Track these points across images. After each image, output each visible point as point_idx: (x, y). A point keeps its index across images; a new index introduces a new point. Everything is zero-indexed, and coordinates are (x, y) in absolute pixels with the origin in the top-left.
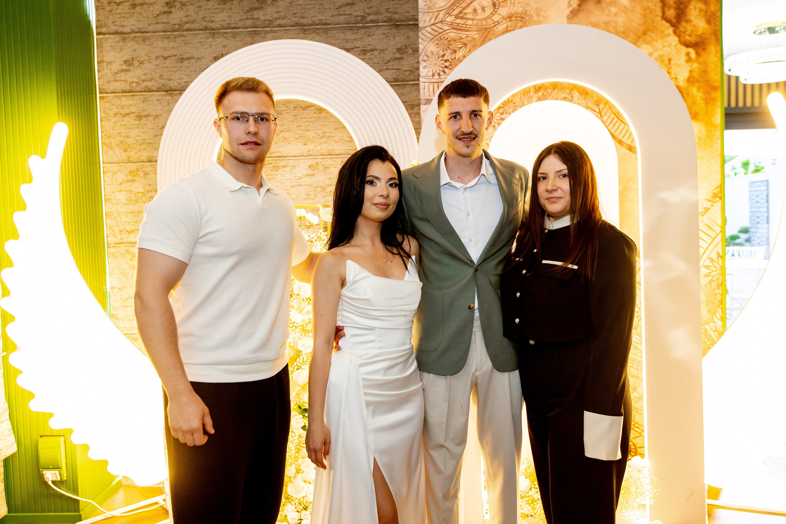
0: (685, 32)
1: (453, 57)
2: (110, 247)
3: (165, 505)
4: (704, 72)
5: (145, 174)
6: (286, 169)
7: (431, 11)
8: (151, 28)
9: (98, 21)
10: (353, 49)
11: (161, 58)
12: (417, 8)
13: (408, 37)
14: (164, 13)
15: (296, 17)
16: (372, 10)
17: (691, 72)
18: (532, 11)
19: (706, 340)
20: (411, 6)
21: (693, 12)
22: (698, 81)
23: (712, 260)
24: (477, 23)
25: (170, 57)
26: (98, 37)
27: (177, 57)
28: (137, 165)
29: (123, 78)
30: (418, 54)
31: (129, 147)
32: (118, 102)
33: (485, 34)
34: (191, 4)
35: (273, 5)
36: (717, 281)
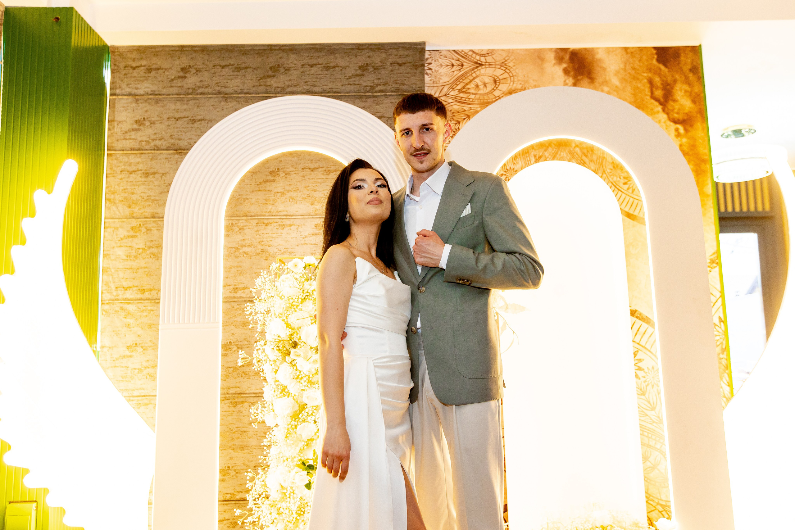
0: (673, 110)
1: (457, 128)
2: (104, 304)
4: (693, 146)
5: (148, 230)
6: (292, 227)
7: (436, 85)
8: (164, 91)
9: (112, 83)
11: (173, 119)
12: (423, 80)
14: (179, 77)
16: (381, 81)
17: (681, 146)
20: (418, 78)
21: (679, 92)
24: (480, 97)
25: (182, 118)
26: (111, 97)
27: (189, 118)
28: (140, 221)
29: (133, 137)
31: (133, 203)
32: (126, 159)
34: (206, 71)
35: (286, 73)
36: (721, 345)
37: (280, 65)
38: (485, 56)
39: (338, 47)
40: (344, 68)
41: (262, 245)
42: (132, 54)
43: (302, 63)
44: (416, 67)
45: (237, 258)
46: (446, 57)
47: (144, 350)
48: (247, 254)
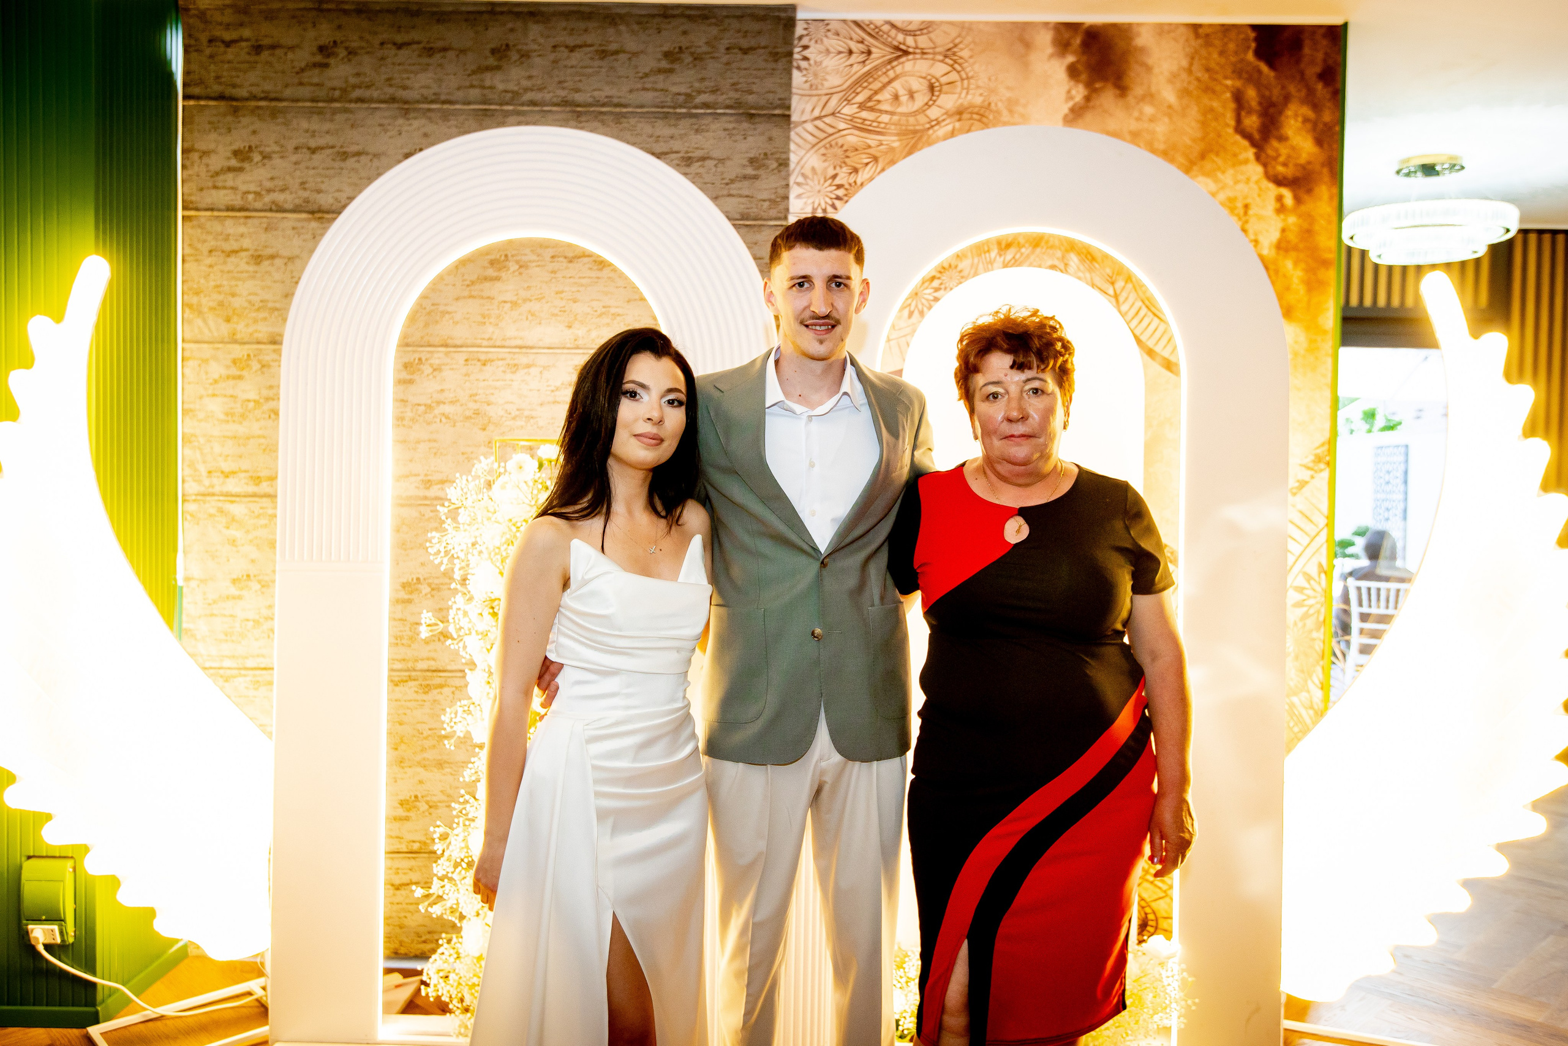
0: (1275, 158)
1: (851, 181)
2: (188, 501)
3: (264, 998)
4: (1308, 233)
5: (263, 366)
6: (533, 370)
7: (814, 92)
8: (288, 92)
9: (187, 73)
10: (666, 153)
11: (305, 150)
12: (788, 85)
13: (770, 139)
14: (315, 65)
15: (563, 88)
16: (706, 83)
17: (1283, 230)
18: (1000, 104)
19: (1292, 724)
20: (778, 81)
21: (1292, 122)
22: (1295, 248)
23: (1308, 578)
24: (900, 120)
25: (322, 148)
26: (186, 103)
27: (335, 150)
28: (248, 349)
29: (230, 183)
30: (788, 171)
31: (234, 313)
32: (217, 227)
33: (913, 141)
34: (368, 53)
35: (522, 63)
36: (1316, 615)
37: (511, 44)
38: (915, 35)
39: (623, 11)
40: (635, 54)
41: (476, 401)
42: (223, 14)
43: (553, 41)
44: (775, 56)
45: (429, 424)
46: (838, 35)
47: (263, 586)
48: (447, 418)
